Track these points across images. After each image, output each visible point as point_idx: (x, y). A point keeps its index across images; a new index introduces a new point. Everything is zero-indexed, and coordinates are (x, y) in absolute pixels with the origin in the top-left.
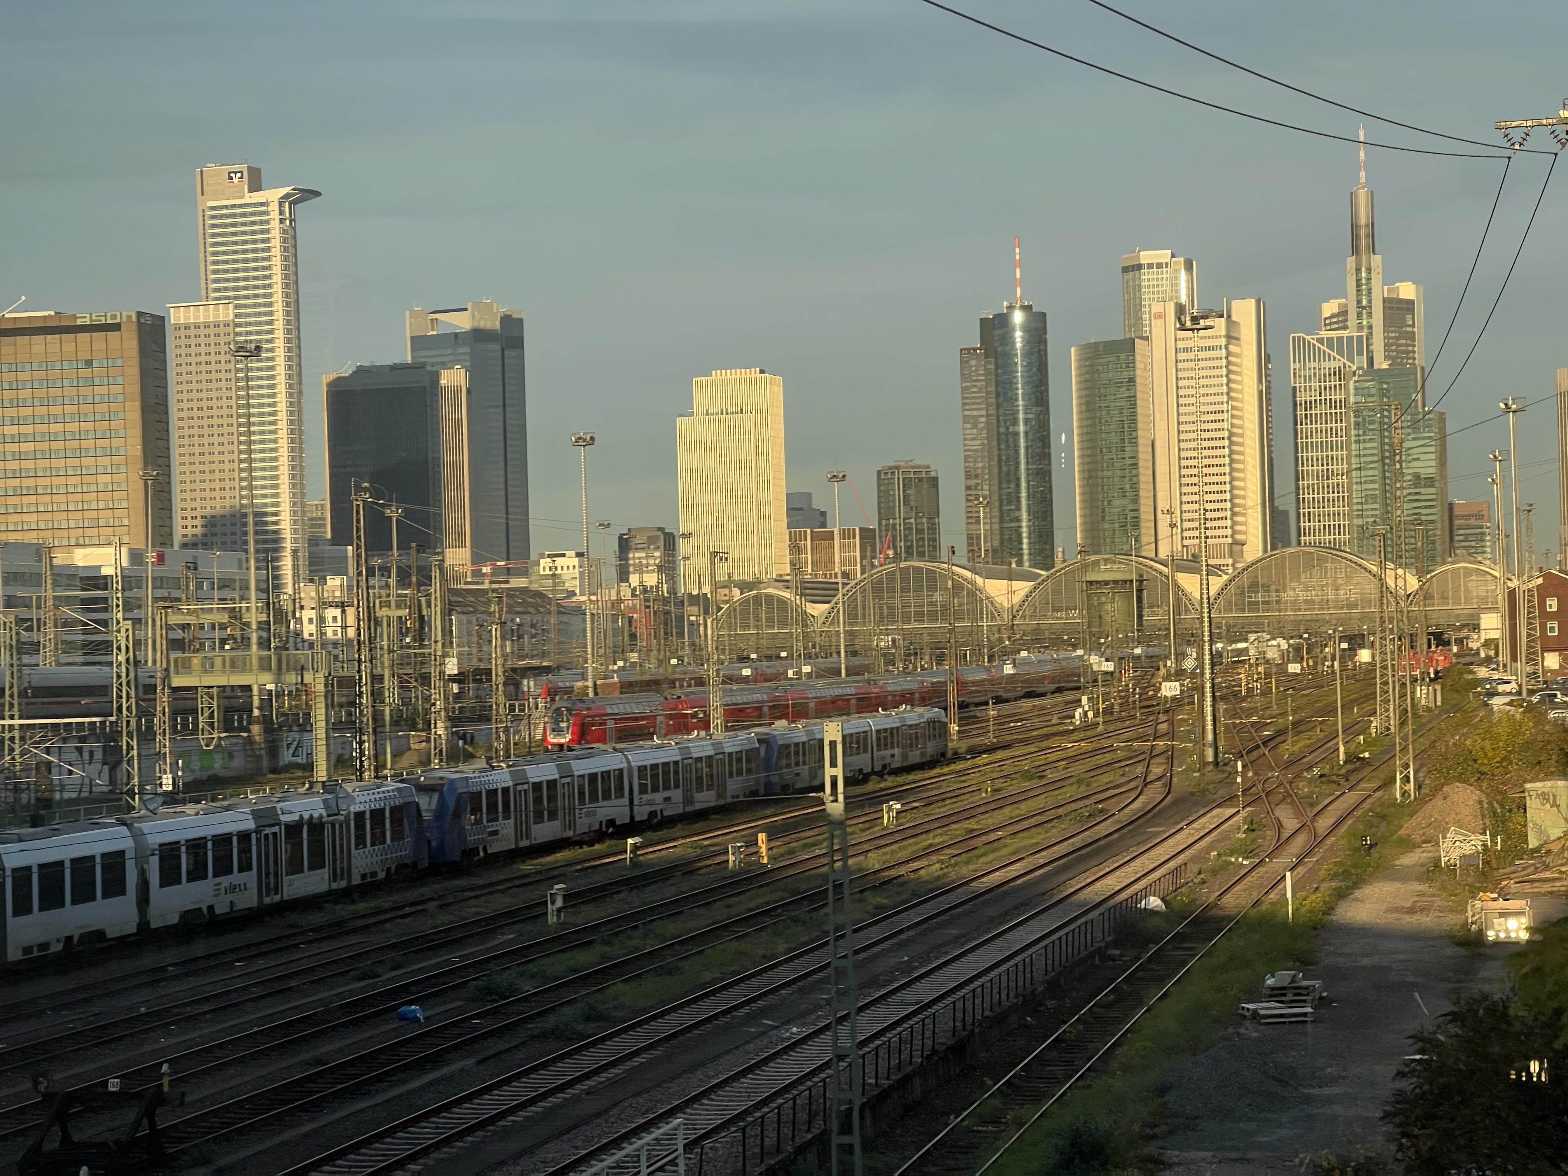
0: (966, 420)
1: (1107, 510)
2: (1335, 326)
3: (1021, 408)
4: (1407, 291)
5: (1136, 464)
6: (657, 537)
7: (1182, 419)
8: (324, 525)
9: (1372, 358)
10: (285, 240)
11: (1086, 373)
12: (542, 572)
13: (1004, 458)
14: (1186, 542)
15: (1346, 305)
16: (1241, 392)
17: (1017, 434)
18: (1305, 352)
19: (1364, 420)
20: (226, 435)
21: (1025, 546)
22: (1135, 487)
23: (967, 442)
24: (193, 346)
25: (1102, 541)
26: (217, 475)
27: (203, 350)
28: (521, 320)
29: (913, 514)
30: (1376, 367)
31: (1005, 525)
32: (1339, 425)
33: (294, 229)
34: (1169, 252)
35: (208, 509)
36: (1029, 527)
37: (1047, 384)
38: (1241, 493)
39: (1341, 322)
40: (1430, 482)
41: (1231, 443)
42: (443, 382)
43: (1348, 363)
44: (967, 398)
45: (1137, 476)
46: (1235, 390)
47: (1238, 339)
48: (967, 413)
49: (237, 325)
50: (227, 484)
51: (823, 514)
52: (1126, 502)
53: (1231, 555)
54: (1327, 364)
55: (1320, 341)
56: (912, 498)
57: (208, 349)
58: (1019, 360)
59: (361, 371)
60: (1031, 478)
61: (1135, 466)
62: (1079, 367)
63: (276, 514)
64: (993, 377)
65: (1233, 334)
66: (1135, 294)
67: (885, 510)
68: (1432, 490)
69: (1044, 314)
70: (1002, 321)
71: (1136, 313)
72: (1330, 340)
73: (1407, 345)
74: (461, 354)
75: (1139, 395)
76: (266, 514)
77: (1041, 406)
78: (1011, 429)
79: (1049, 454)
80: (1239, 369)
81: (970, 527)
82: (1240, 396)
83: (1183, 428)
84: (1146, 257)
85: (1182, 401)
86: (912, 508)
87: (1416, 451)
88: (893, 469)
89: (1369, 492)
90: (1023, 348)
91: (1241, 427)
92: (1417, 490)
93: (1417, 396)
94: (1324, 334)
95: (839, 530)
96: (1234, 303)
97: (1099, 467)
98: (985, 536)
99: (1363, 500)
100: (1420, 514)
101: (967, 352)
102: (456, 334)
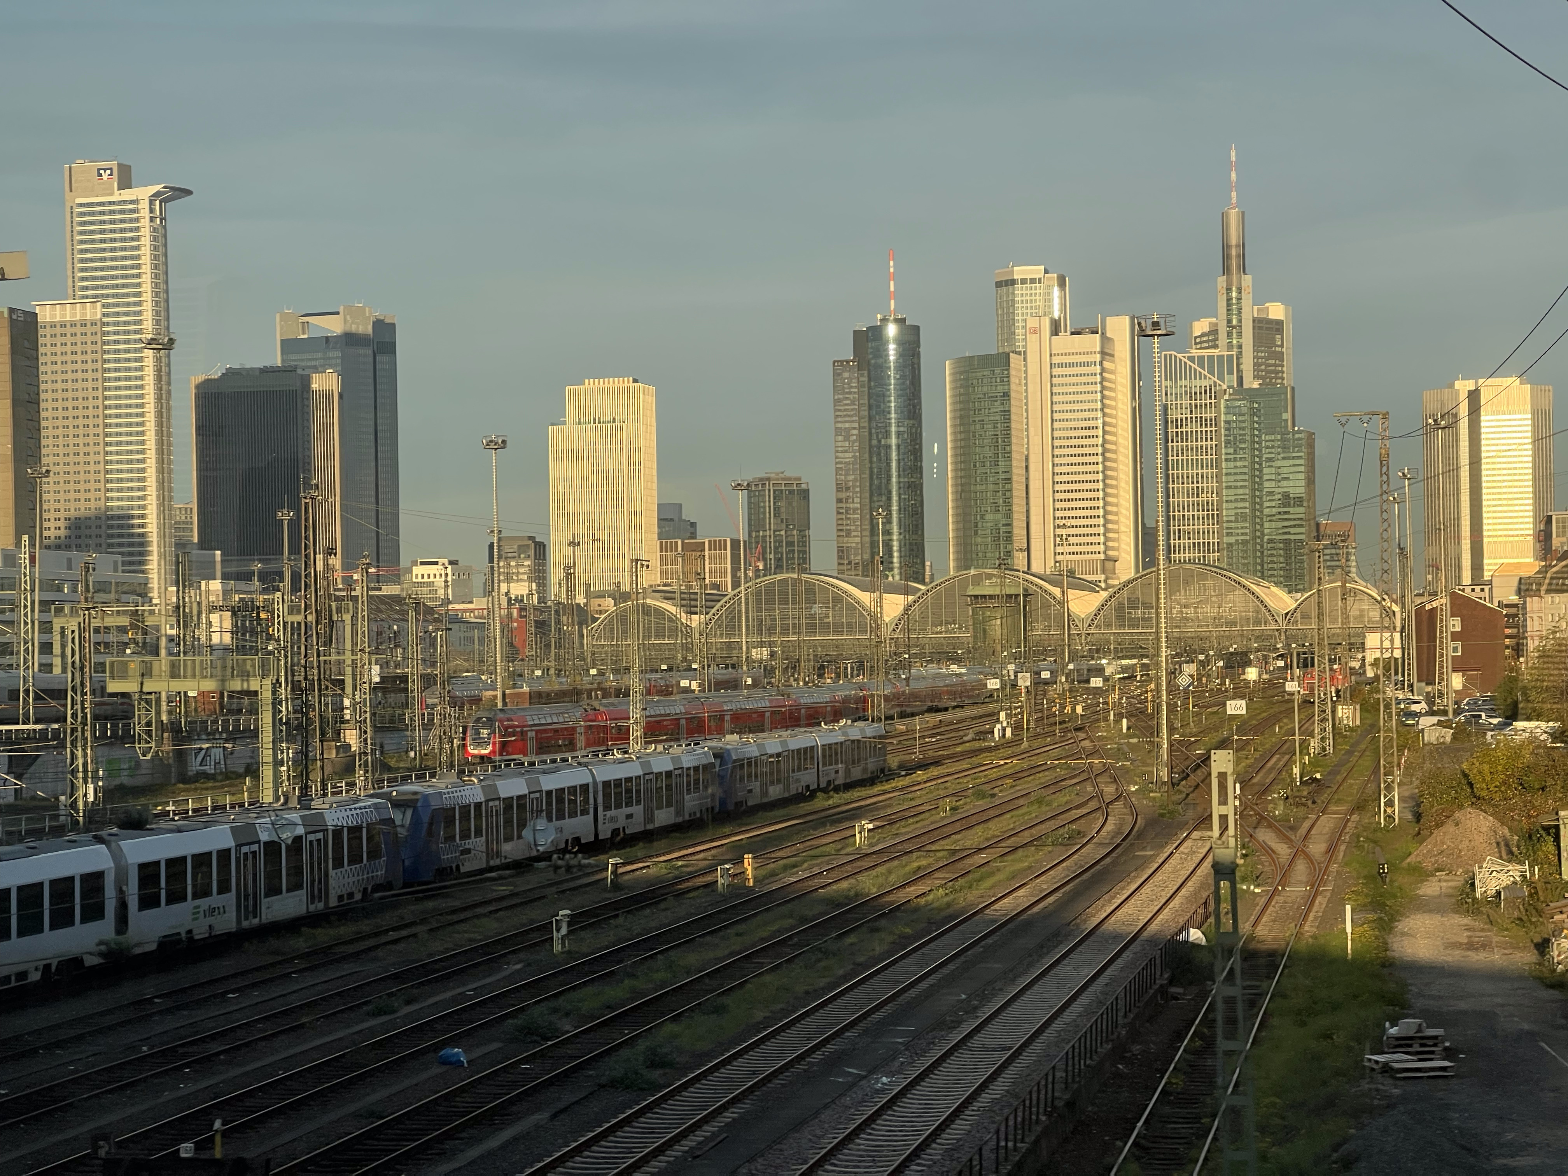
0: (838, 432)
1: (980, 525)
2: (1206, 345)
3: (893, 421)
4: (1276, 311)
6: (528, 546)
7: (1056, 434)
8: (192, 530)
9: (1242, 377)
10: (155, 239)
11: (961, 387)
12: (414, 580)
13: (875, 470)
14: (1059, 558)
15: (1216, 325)
16: (1115, 408)
17: (889, 447)
18: (1175, 370)
19: (1235, 438)
20: (91, 436)
21: (895, 560)
22: (1008, 503)
23: (839, 454)
24: (59, 344)
25: (974, 556)
26: (82, 477)
27: (69, 349)
28: (394, 325)
29: (784, 526)
30: (1245, 386)
32: (1209, 443)
33: (165, 227)
34: (1043, 267)
35: (72, 510)
36: (900, 541)
37: (920, 398)
38: (1114, 509)
39: (1212, 341)
40: (1299, 501)
41: (1105, 459)
42: (314, 386)
43: (1218, 382)
44: (839, 410)
45: (1010, 490)
46: (1109, 407)
47: (1113, 356)
48: (839, 425)
49: (104, 324)
50: (92, 486)
51: (693, 525)
52: (999, 516)
53: (1103, 571)
54: (1198, 383)
55: (1191, 359)
56: (783, 510)
57: (74, 348)
58: (892, 373)
59: (230, 373)
60: (902, 491)
61: (1009, 480)
62: (953, 381)
63: (143, 517)
64: (866, 389)
65: (1106, 350)
66: (1008, 308)
67: (755, 522)
68: (1302, 510)
69: (918, 327)
70: (875, 334)
71: (1009, 327)
72: (1201, 358)
73: (1276, 365)
74: (333, 358)
75: (1013, 410)
76: (132, 517)
77: (914, 418)
78: (883, 442)
79: (921, 467)
80: (1113, 386)
81: (841, 539)
82: (1114, 412)
83: (1057, 443)
84: (1019, 272)
85: (1056, 416)
86: (782, 521)
87: (1285, 470)
88: (764, 481)
89: (1239, 511)
90: (896, 361)
91: (1115, 443)
92: (1286, 510)
93: (1287, 416)
94: (1195, 352)
95: (710, 542)
96: (1109, 320)
97: (973, 481)
98: (856, 549)
99: (1233, 518)
100: (1289, 533)
101: (839, 365)
102: (327, 338)
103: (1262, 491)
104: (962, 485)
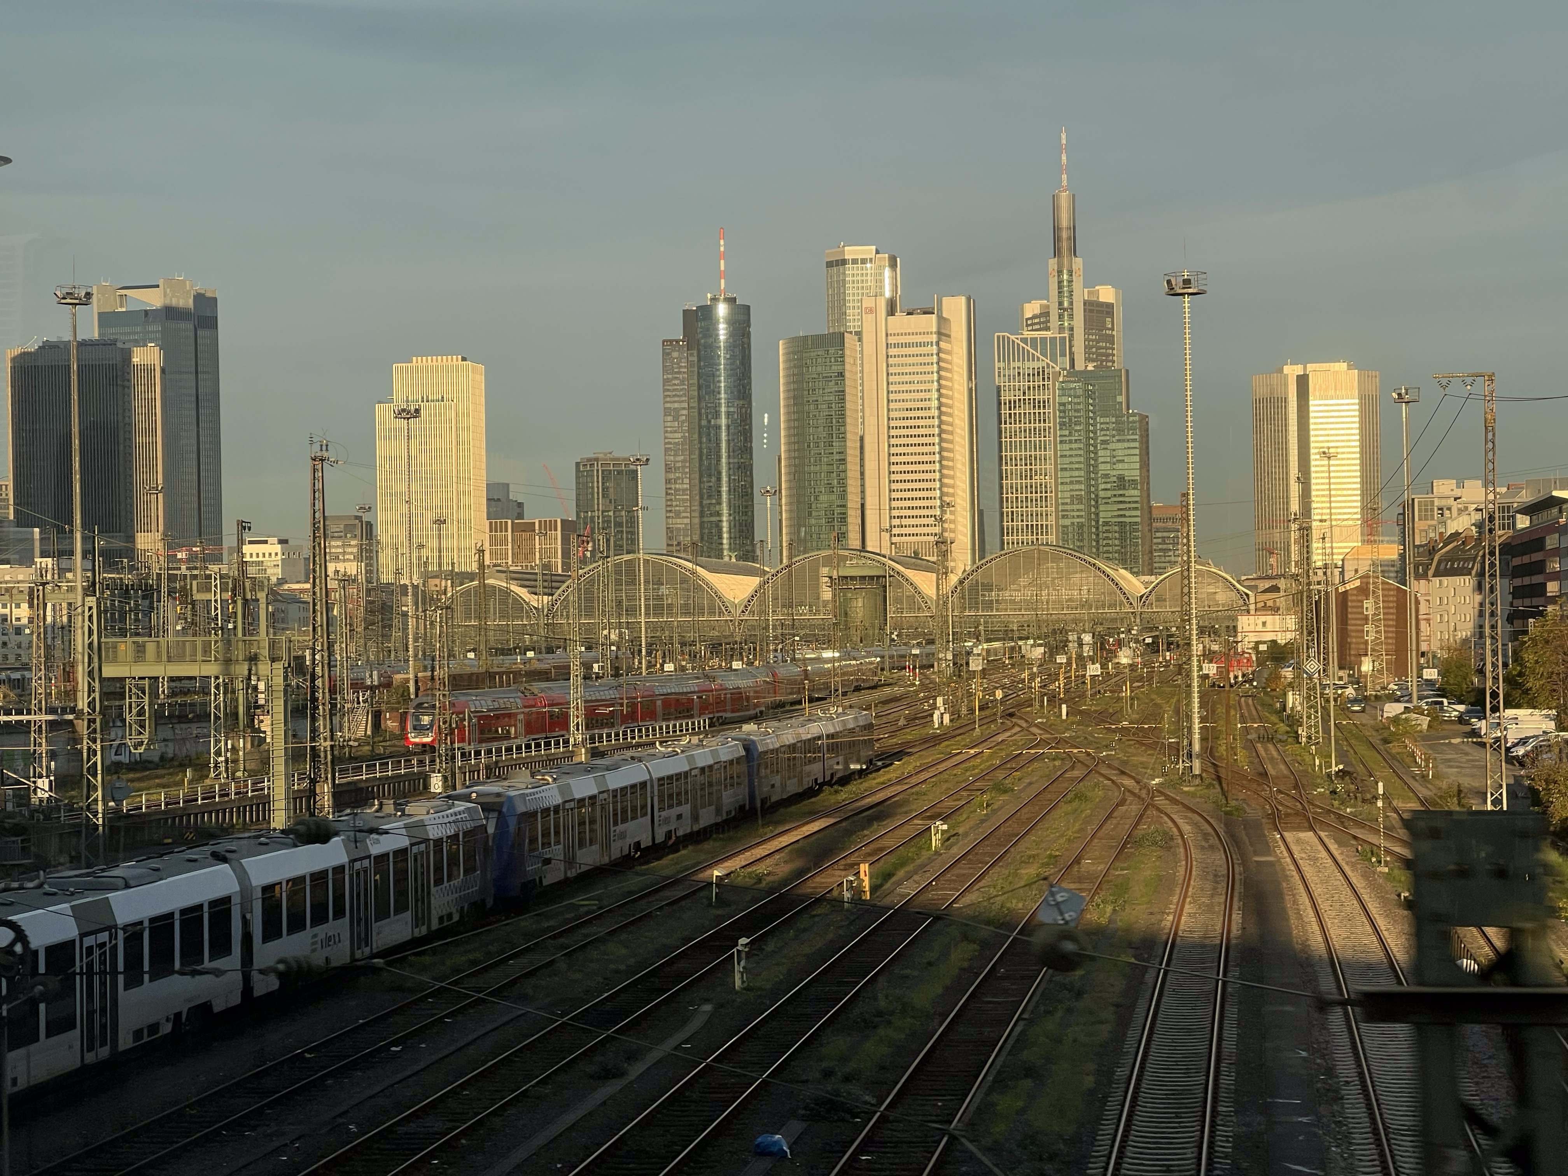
0: (667, 412)
1: (814, 506)
2: (1037, 327)
3: (723, 401)
4: (1107, 294)
5: (844, 460)
6: (354, 525)
7: (892, 415)
8: (7, 507)
9: (1073, 360)
11: (795, 367)
13: (705, 451)
14: (895, 540)
15: (1048, 307)
16: (951, 389)
17: (719, 427)
18: (1010, 351)
19: (1070, 420)
21: (725, 541)
22: (843, 484)
23: (667, 435)
28: (215, 299)
29: (612, 507)
30: (1078, 368)
31: (706, 519)
32: (1042, 424)
34: (874, 248)
36: (729, 522)
37: (750, 378)
39: (1043, 323)
40: (1133, 484)
41: (941, 440)
42: (135, 360)
43: (1051, 364)
44: (668, 390)
45: (845, 471)
46: (945, 387)
47: (949, 336)
48: (668, 405)
51: (520, 505)
52: (833, 497)
54: (1031, 364)
55: (1025, 341)
56: (611, 490)
58: (722, 353)
59: (47, 347)
60: (731, 472)
61: (843, 461)
62: (787, 361)
64: (696, 369)
65: (943, 331)
66: (839, 288)
67: (583, 503)
68: (1136, 492)
69: (749, 307)
70: (705, 313)
71: (841, 308)
72: (1034, 340)
73: (1106, 348)
74: (154, 332)
75: (847, 390)
77: (743, 399)
78: (713, 422)
79: (751, 447)
80: (949, 366)
81: (670, 520)
82: (950, 393)
83: (893, 423)
84: (851, 252)
85: (892, 396)
86: (610, 502)
87: (1120, 453)
88: (592, 461)
89: (1075, 493)
90: (726, 341)
91: (951, 425)
92: (1121, 492)
93: (1121, 399)
94: (1027, 334)
95: (540, 522)
96: (945, 300)
97: (807, 461)
98: (685, 530)
99: (1068, 501)
100: (1124, 516)
101: (668, 343)
102: (146, 312)
103: (1097, 473)
104: (795, 466)
